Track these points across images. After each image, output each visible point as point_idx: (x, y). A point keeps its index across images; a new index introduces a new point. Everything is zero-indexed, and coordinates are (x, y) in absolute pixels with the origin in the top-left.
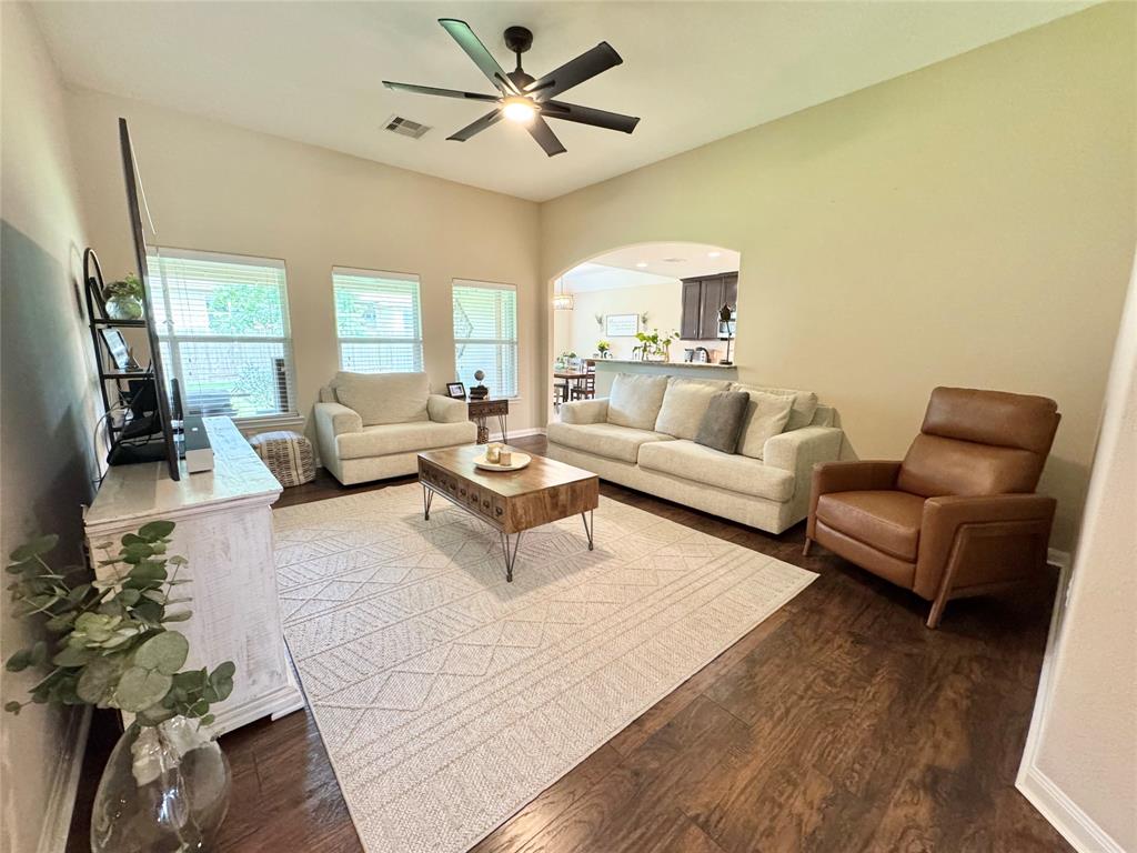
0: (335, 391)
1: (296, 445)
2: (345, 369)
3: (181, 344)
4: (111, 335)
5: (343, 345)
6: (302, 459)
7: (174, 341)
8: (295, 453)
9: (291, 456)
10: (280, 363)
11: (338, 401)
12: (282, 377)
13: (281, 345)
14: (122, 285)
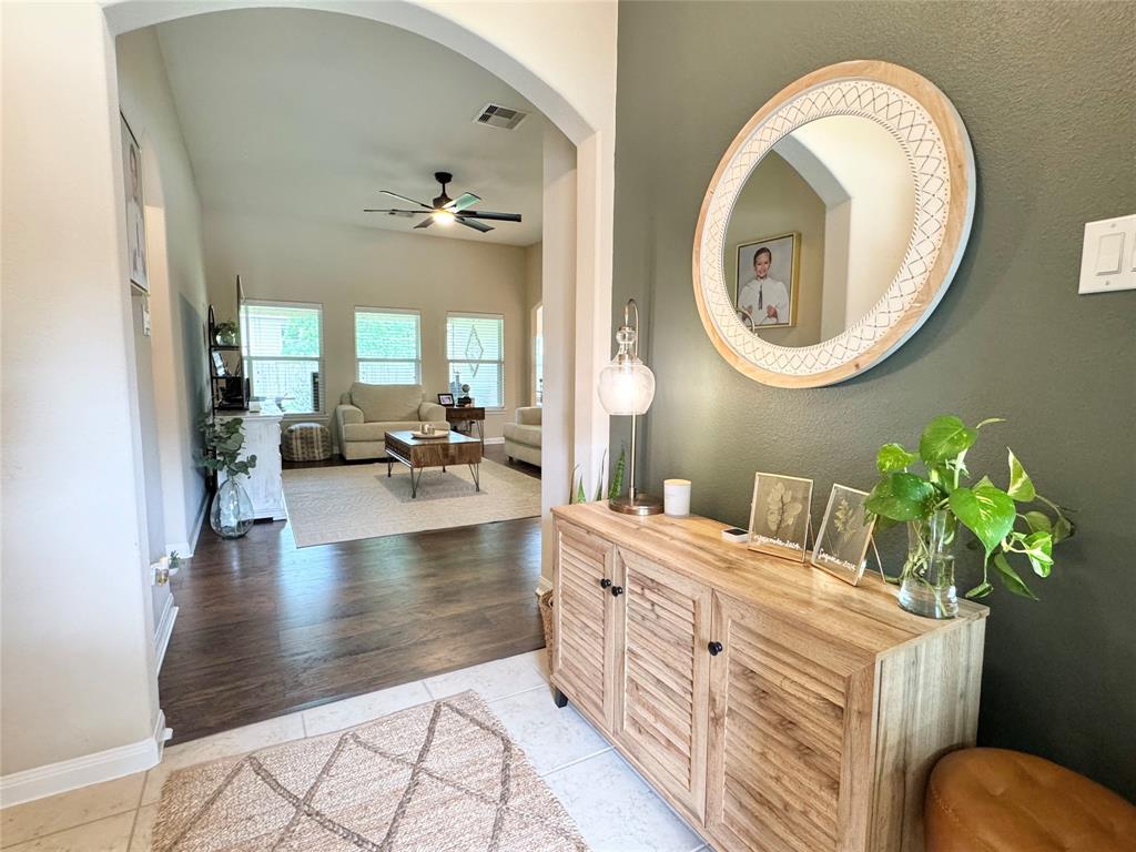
0: (351, 397)
1: (319, 432)
2: (361, 381)
3: (254, 362)
4: (216, 355)
5: (361, 363)
6: (323, 441)
7: (250, 359)
8: (317, 436)
9: (315, 439)
10: (315, 376)
11: (352, 404)
12: (315, 384)
13: (317, 363)
14: (225, 325)
